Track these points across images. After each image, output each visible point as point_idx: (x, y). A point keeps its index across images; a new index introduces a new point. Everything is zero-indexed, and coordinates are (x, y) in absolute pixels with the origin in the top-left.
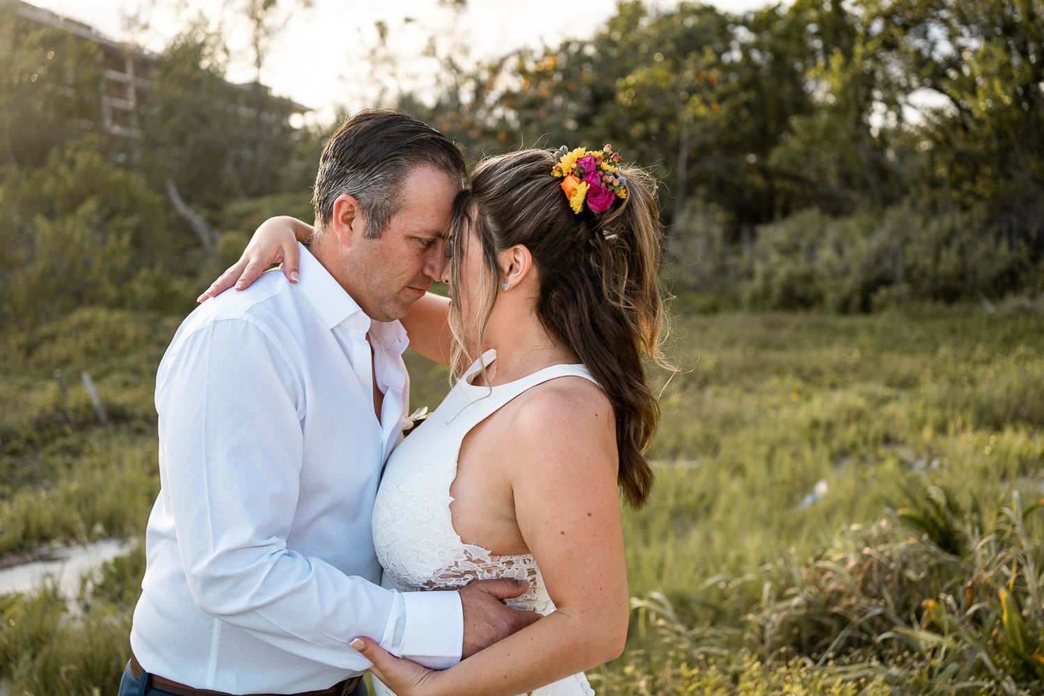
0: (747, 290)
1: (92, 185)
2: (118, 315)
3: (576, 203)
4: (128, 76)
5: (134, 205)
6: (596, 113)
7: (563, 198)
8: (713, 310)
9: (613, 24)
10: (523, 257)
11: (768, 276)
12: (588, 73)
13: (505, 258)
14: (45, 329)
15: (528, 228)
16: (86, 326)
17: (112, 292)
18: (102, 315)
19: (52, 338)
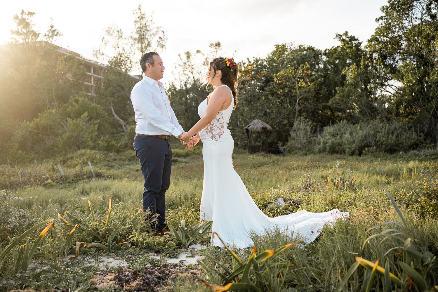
0: (317, 148)
1: (84, 108)
2: (94, 151)
3: (228, 65)
4: (92, 73)
5: (98, 116)
6: (266, 86)
7: (226, 64)
8: (306, 154)
9: (274, 54)
10: (220, 72)
11: (325, 143)
12: (265, 72)
13: (217, 72)
14: (69, 156)
15: (221, 68)
16: (83, 155)
17: (92, 144)
18: (88, 151)
19: (72, 158)
